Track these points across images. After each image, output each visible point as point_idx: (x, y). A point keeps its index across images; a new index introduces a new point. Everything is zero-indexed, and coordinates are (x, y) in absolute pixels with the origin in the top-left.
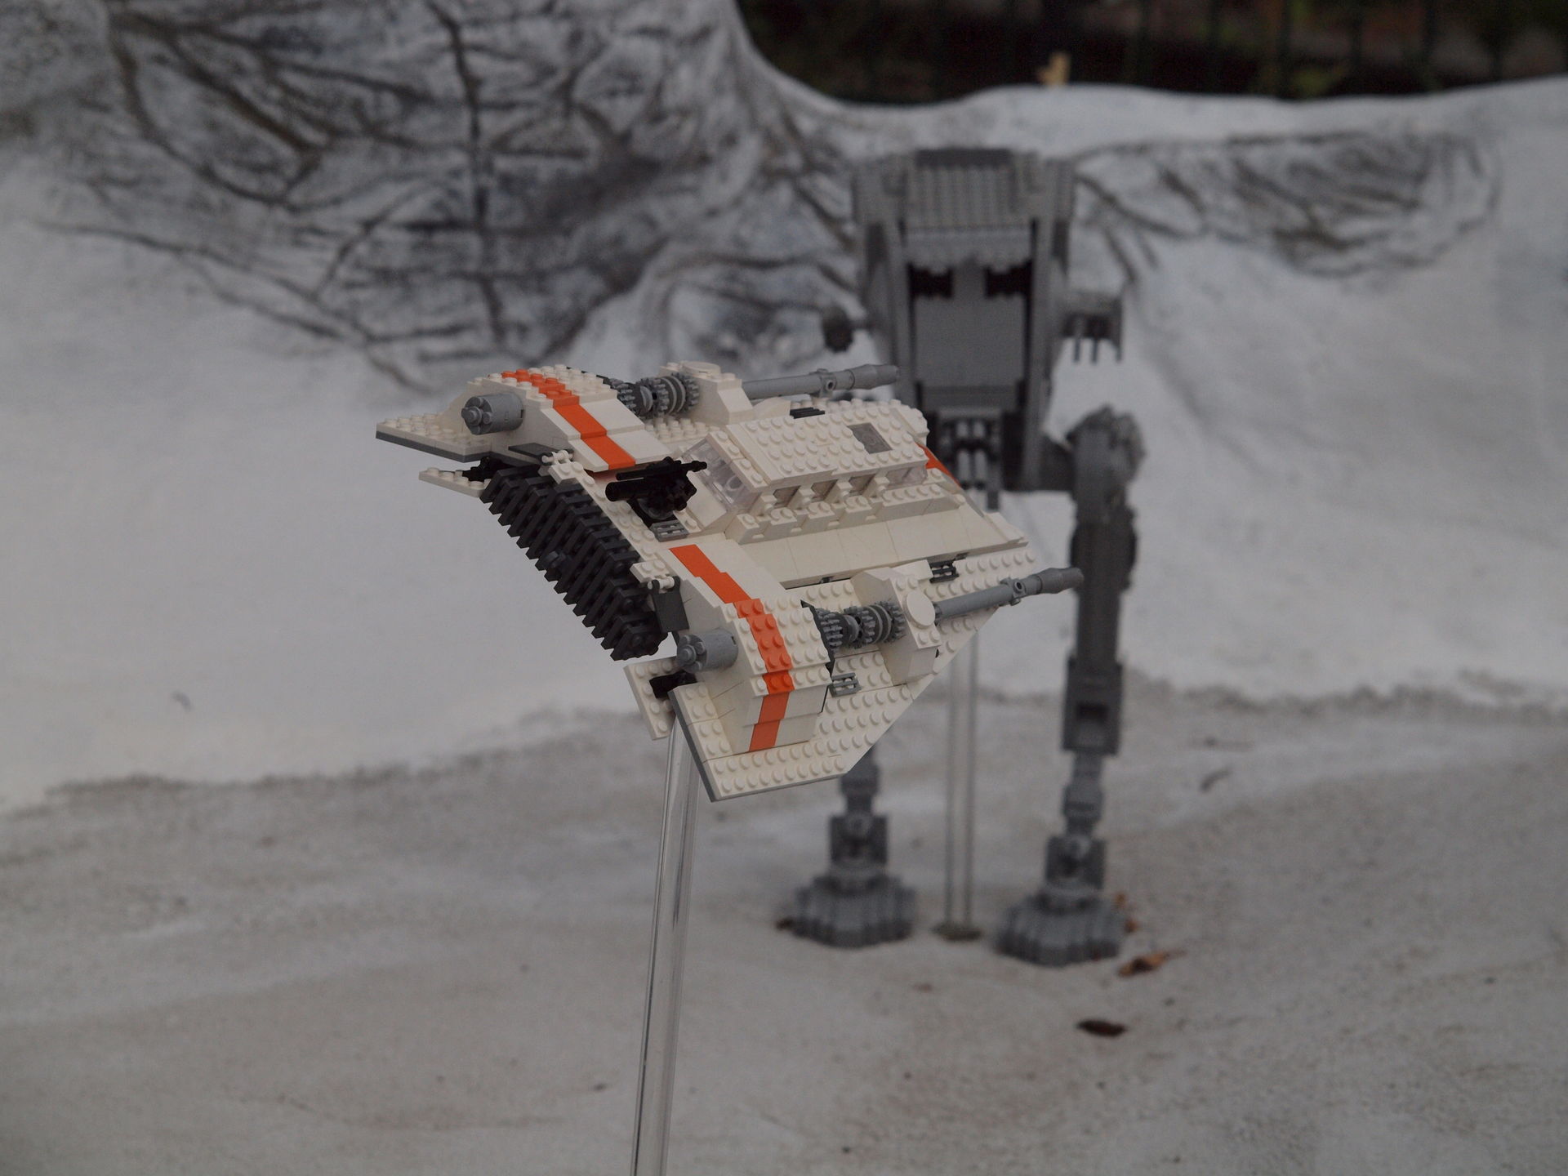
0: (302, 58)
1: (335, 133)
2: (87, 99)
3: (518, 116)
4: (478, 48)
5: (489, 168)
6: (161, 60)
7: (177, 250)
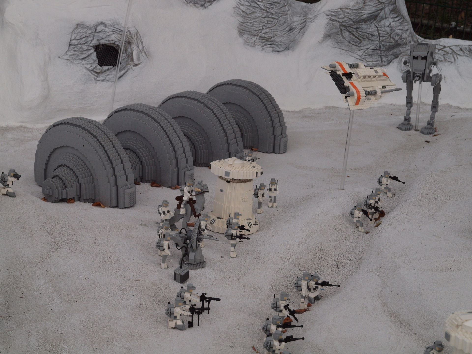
0: (360, 30)
1: (364, 39)
2: (336, 34)
3: (385, 38)
4: (380, 30)
5: (381, 44)
6: (345, 30)
7: (346, 50)
